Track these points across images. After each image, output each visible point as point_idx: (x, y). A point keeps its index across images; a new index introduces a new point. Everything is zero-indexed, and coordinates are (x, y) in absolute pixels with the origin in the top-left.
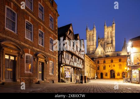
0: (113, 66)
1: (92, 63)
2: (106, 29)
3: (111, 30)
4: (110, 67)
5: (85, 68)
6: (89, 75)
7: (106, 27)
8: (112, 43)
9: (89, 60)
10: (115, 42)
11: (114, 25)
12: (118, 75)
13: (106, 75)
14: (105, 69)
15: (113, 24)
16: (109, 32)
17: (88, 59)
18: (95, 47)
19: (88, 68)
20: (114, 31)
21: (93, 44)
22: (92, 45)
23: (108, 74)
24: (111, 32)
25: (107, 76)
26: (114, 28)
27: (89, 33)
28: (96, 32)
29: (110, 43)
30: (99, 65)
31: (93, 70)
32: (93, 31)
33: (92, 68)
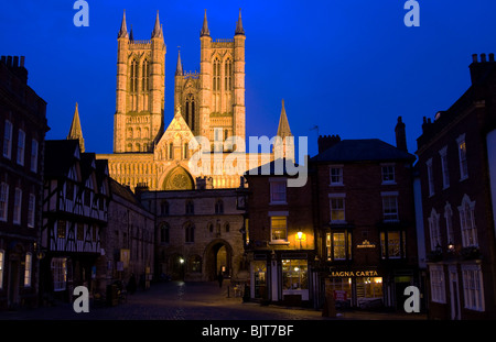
0: (223, 229)
1: (136, 216)
2: (210, 51)
3: (229, 55)
4: (211, 230)
7: (207, 40)
8: (232, 114)
9: (123, 208)
10: (243, 109)
11: (241, 39)
12: (241, 268)
14: (192, 240)
15: (238, 33)
16: (223, 65)
17: (120, 207)
18: (157, 120)
19: (121, 241)
20: (241, 66)
21: (150, 107)
22: (143, 113)
23: (205, 262)
24: (229, 66)
26: (241, 52)
27: (129, 52)
28: (164, 52)
29: (225, 115)
30: (167, 220)
31: (140, 246)
32: (152, 46)
33: (137, 239)
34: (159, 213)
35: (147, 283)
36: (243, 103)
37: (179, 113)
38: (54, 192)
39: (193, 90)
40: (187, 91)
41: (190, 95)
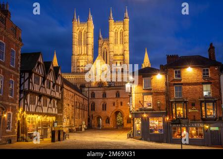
0: (119, 104)
1: (79, 98)
2: (113, 26)
3: (122, 28)
4: (114, 105)
5: (64, 111)
6: (73, 122)
7: (112, 21)
8: (123, 55)
9: (72, 94)
11: (127, 21)
12: (128, 122)
13: (108, 120)
14: (105, 110)
15: (126, 18)
16: (119, 33)
17: (70, 93)
18: (90, 58)
19: (71, 109)
20: (127, 33)
21: (87, 52)
22: (84, 55)
23: (111, 120)
24: (122, 33)
25: (109, 123)
26: (127, 26)
27: (78, 28)
28: (93, 28)
29: (120, 55)
30: (94, 100)
31: (81, 112)
32: (88, 25)
33: (79, 108)
34: (90, 97)
35: (83, 129)
36: (128, 50)
37: (99, 55)
38: (27, 79)
39: (106, 46)
40: (104, 47)
41: (105, 48)
